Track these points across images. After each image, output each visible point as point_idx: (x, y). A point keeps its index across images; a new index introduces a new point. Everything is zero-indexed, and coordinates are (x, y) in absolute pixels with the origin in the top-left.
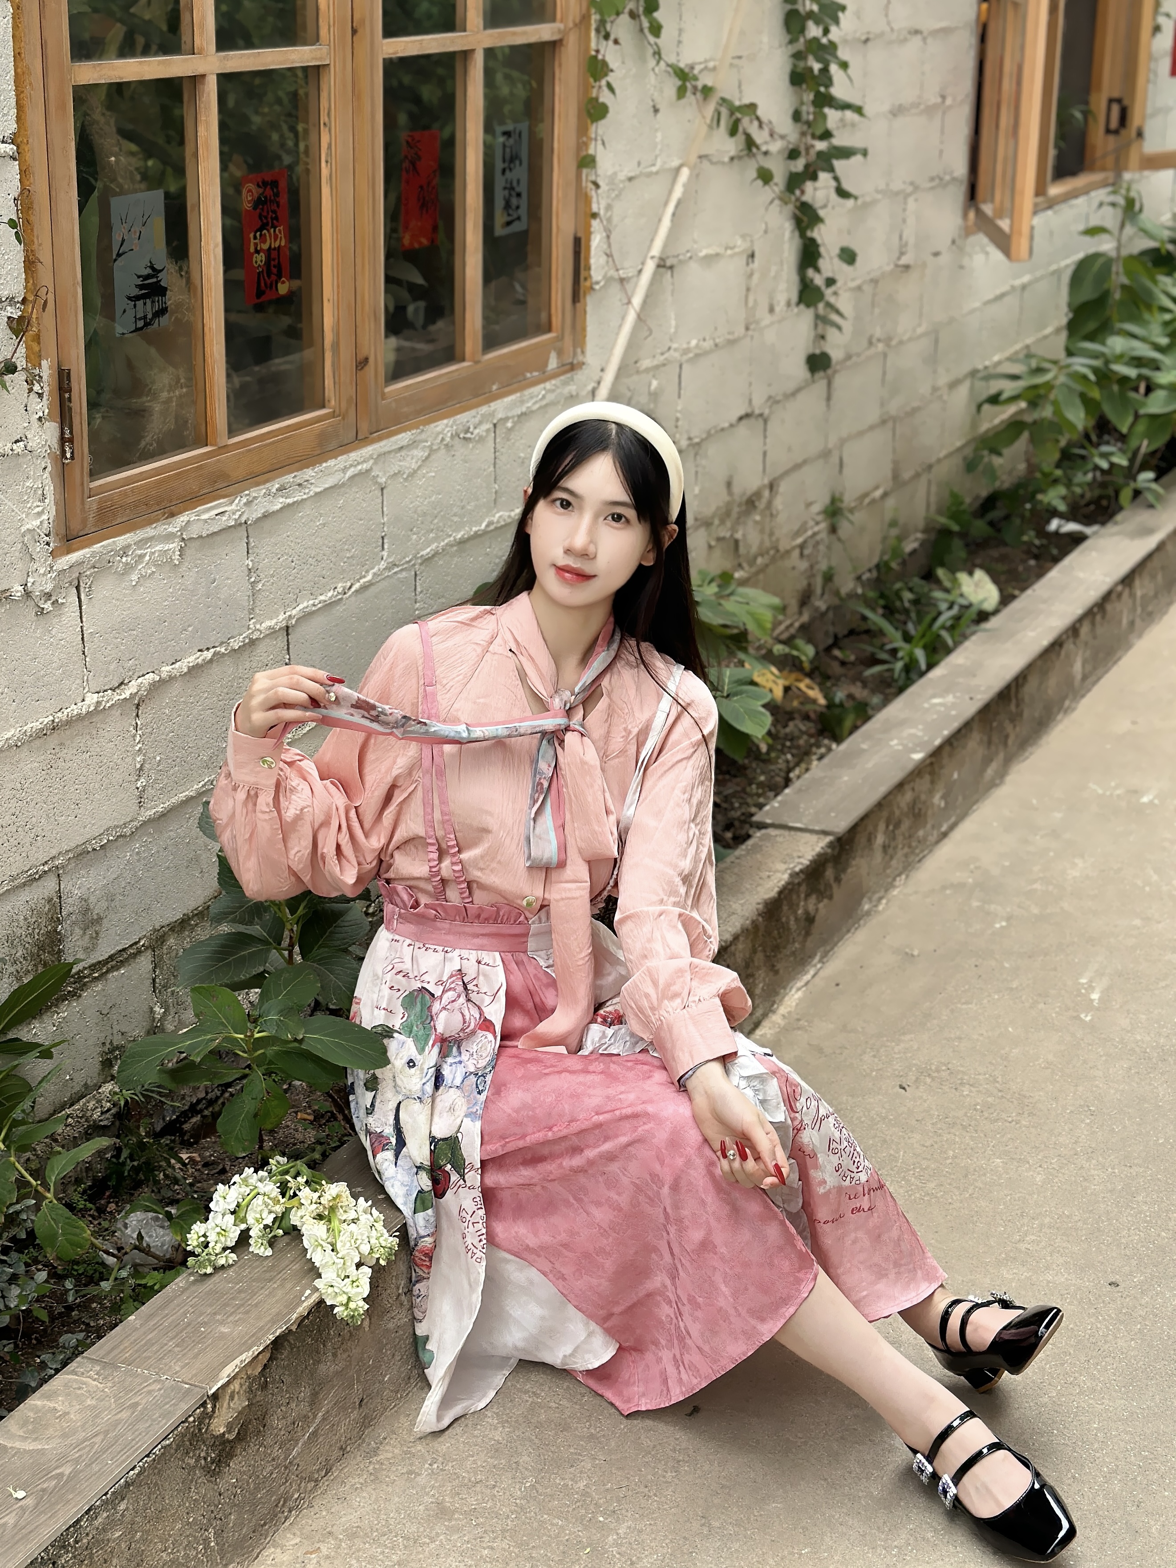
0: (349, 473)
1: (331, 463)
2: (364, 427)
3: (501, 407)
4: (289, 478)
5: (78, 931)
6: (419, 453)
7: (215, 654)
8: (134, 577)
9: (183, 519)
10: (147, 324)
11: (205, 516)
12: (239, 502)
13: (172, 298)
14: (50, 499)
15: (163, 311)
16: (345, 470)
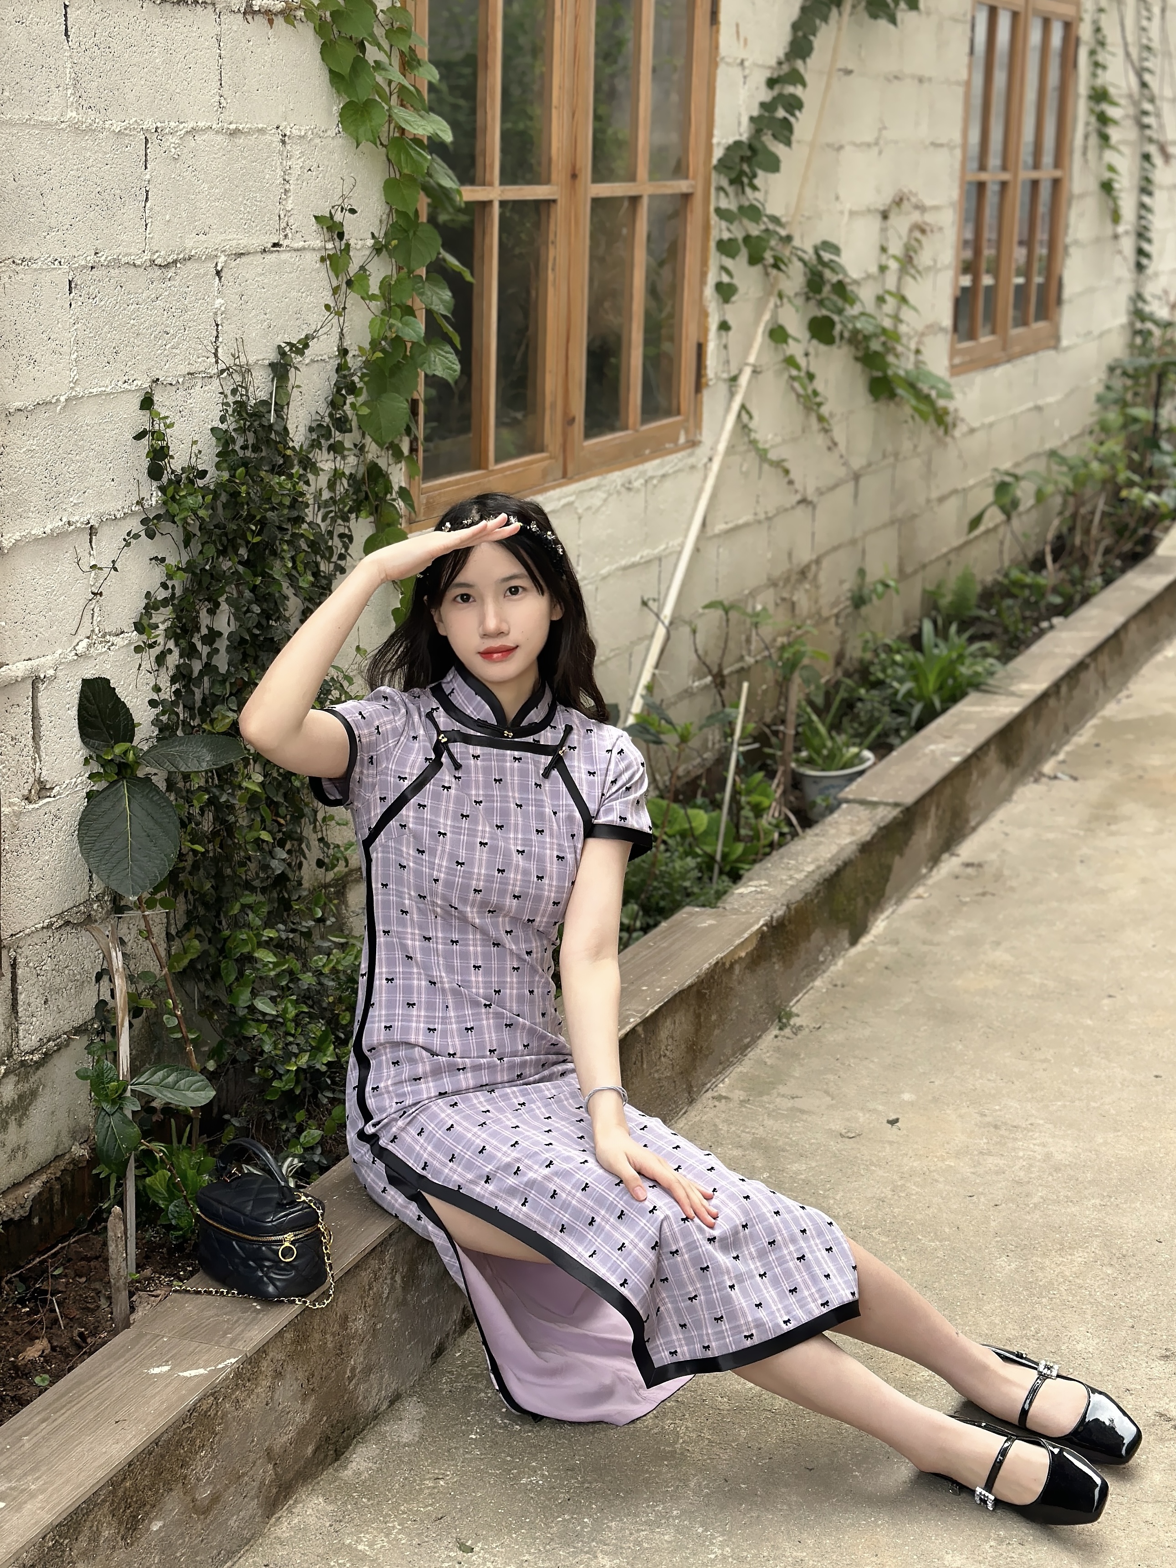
0: (564, 501)
1: (552, 492)
2: (569, 470)
3: (652, 467)
6: (601, 495)
16: (559, 499)
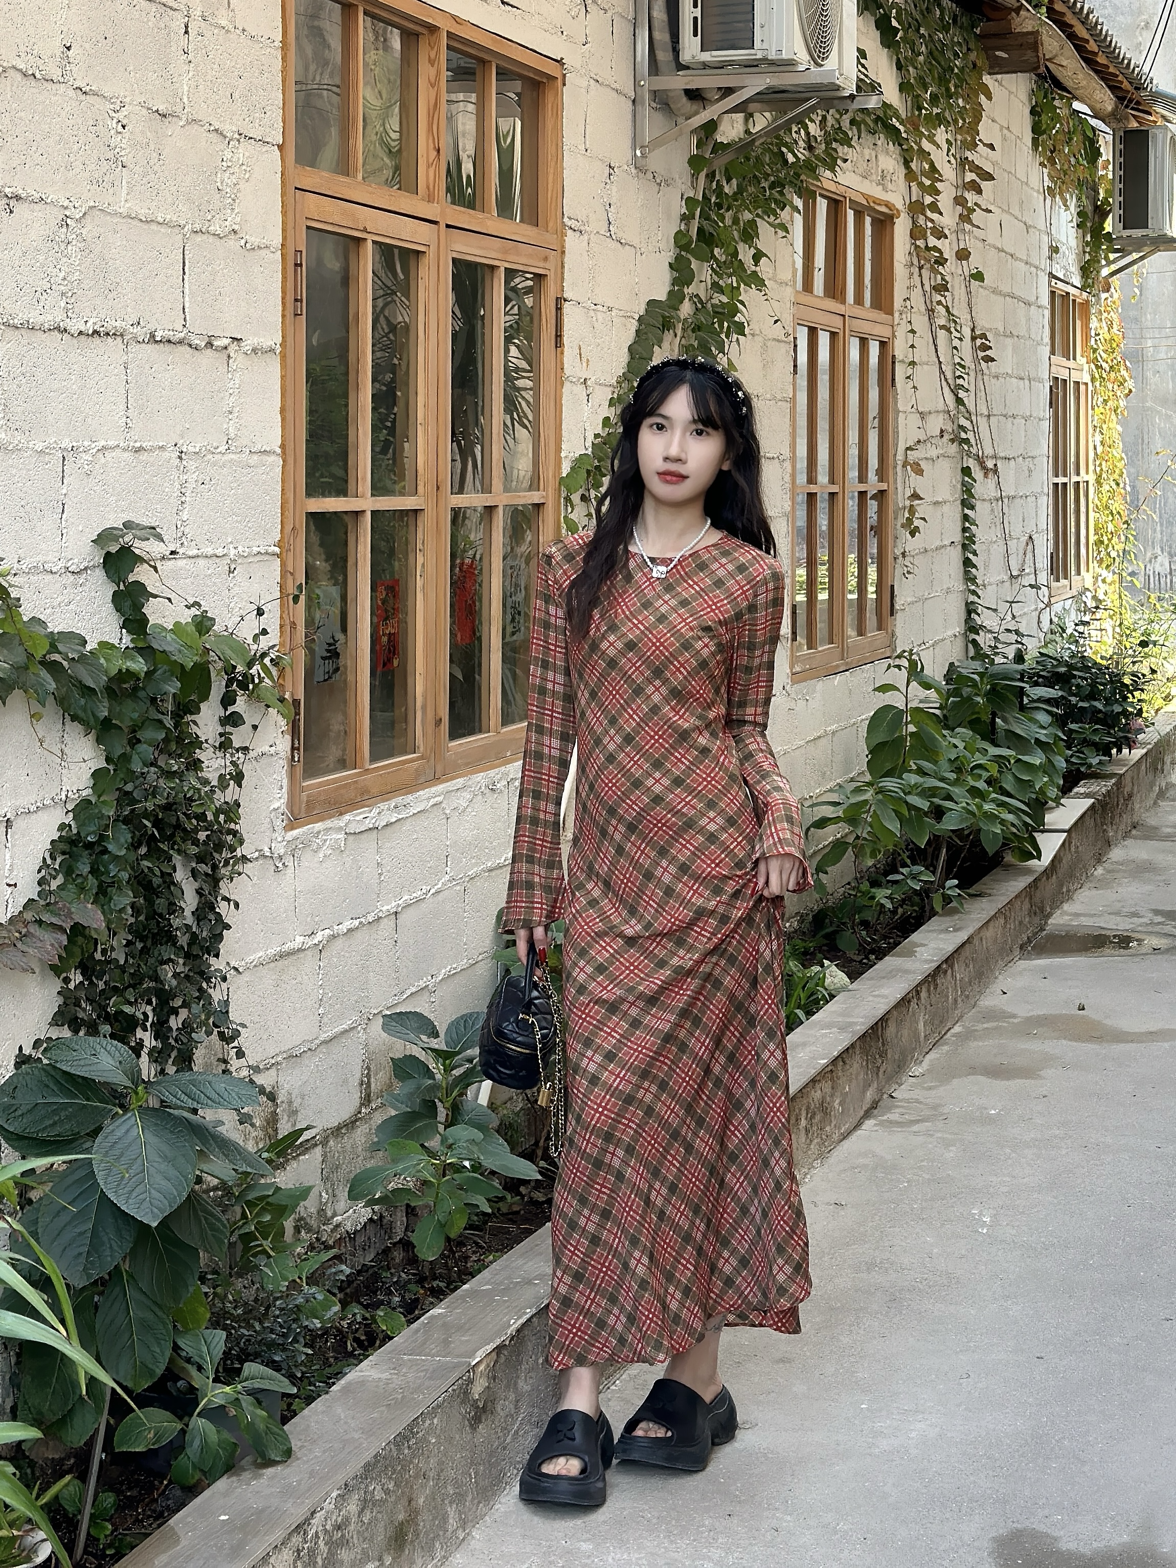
0: (432, 802)
1: (421, 793)
2: (439, 768)
4: (399, 800)
5: (286, 1117)
6: (467, 796)
7: (361, 923)
8: (321, 855)
9: (347, 817)
10: (330, 677)
11: (357, 818)
12: (375, 811)
13: (341, 661)
14: (285, 790)
15: (337, 669)
16: (429, 799)
